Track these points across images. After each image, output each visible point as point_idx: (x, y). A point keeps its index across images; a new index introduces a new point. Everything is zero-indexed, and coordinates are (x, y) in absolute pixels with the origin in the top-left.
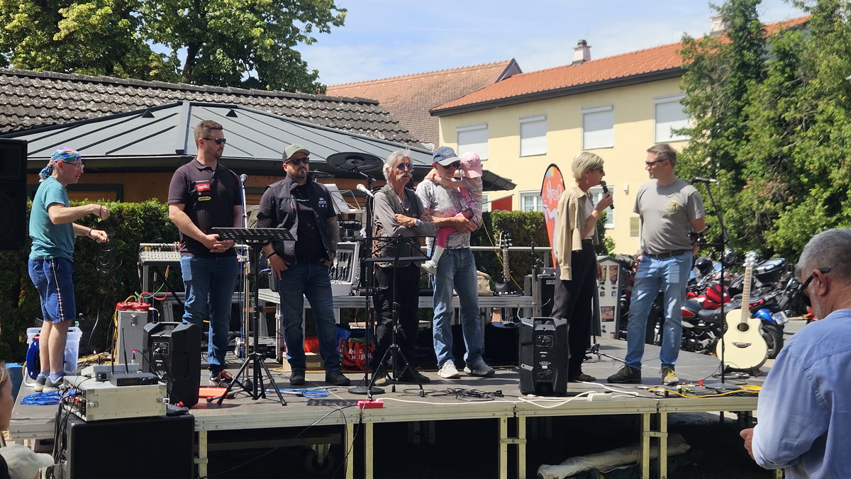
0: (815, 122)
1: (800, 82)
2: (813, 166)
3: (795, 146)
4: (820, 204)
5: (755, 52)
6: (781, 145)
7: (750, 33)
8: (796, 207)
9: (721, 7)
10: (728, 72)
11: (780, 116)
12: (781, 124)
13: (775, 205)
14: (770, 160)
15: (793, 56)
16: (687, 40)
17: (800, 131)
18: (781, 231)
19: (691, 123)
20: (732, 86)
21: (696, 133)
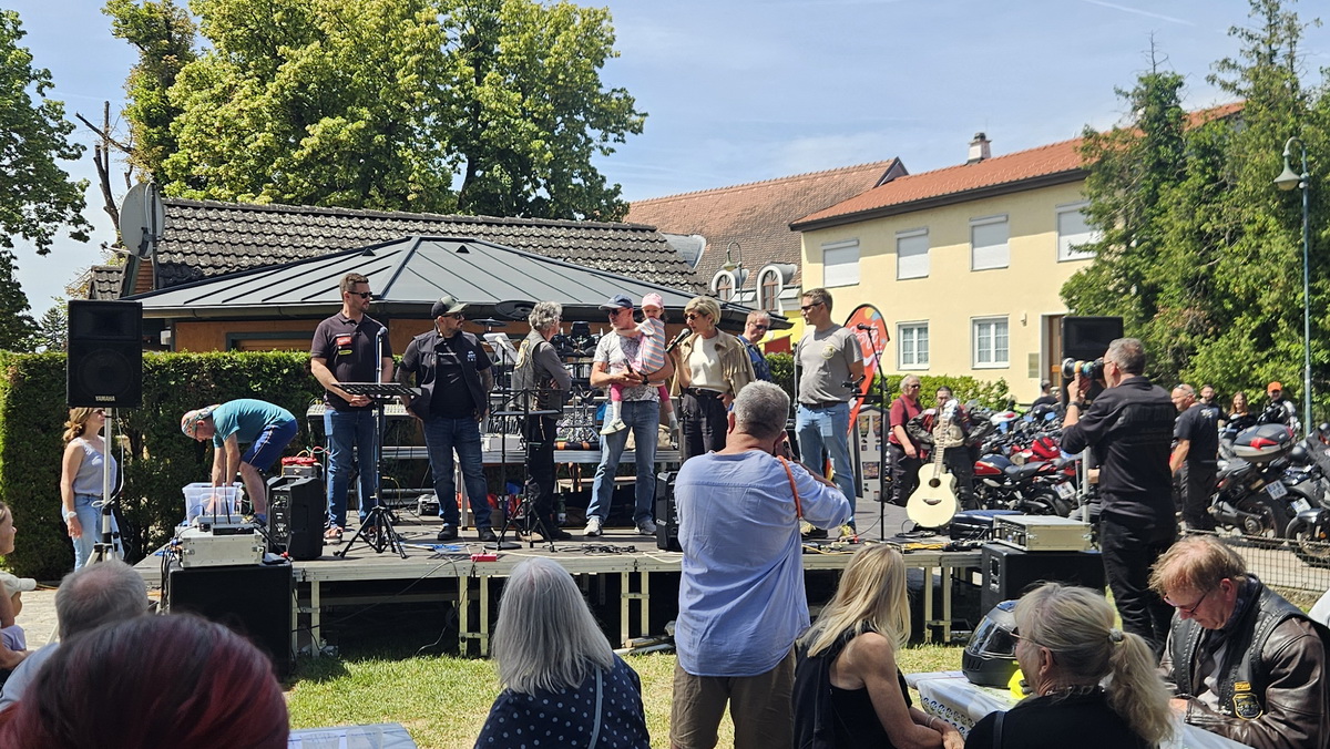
0: (1241, 233)
1: (1225, 184)
2: (1239, 289)
3: (1218, 263)
4: (1246, 336)
5: (1174, 147)
6: (1199, 263)
7: (1167, 124)
8: (1216, 340)
9: (1130, 92)
10: (1141, 173)
11: (1199, 227)
12: (1203, 241)
13: (1192, 338)
14: (1190, 282)
15: (1218, 153)
16: (1090, 135)
17: (1224, 246)
18: (1198, 370)
19: (1096, 237)
20: (1145, 191)
21: (1102, 248)
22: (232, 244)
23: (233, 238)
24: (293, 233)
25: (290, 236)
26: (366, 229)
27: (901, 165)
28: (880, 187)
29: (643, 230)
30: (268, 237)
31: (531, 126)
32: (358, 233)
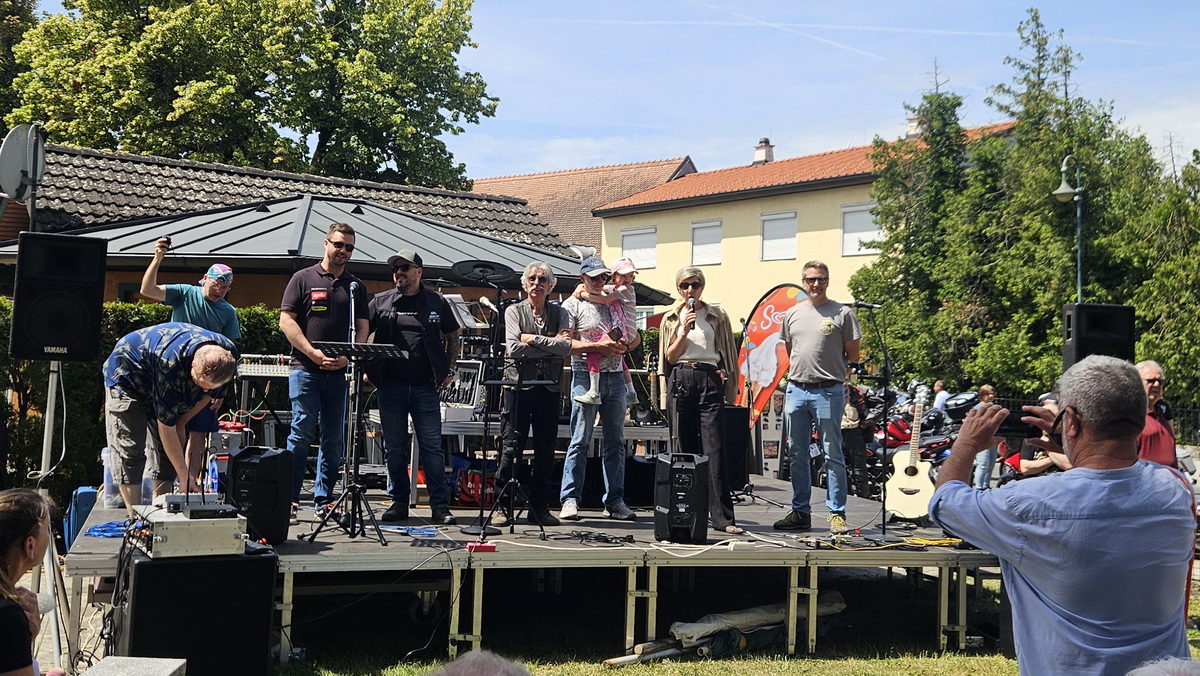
0: (1019, 239)
1: (1003, 194)
2: (1017, 287)
3: (996, 265)
4: (1023, 331)
5: (954, 159)
6: (981, 263)
7: (948, 138)
8: (997, 334)
9: (917, 108)
10: (923, 179)
11: (981, 231)
12: (981, 240)
13: (973, 331)
14: (969, 280)
15: (996, 165)
16: (879, 143)
17: (1002, 249)
18: (979, 360)
19: (882, 236)
20: (928, 196)
21: (887, 246)
22: (112, 194)
23: (113, 187)
24: (174, 186)
25: (171, 188)
26: (247, 186)
27: (691, 162)
28: (673, 182)
29: (515, 203)
30: (148, 189)
31: (391, 100)
32: (240, 190)
